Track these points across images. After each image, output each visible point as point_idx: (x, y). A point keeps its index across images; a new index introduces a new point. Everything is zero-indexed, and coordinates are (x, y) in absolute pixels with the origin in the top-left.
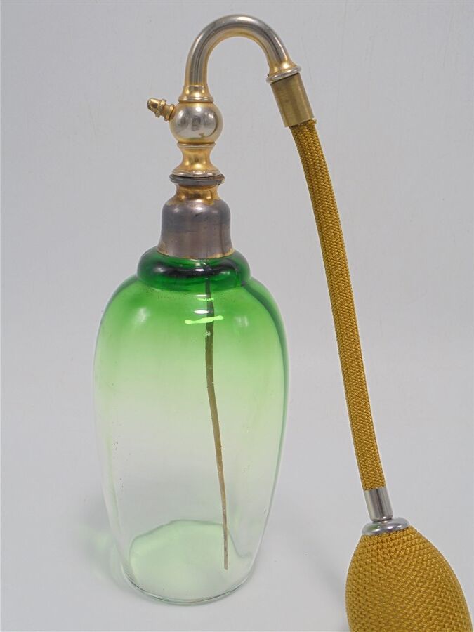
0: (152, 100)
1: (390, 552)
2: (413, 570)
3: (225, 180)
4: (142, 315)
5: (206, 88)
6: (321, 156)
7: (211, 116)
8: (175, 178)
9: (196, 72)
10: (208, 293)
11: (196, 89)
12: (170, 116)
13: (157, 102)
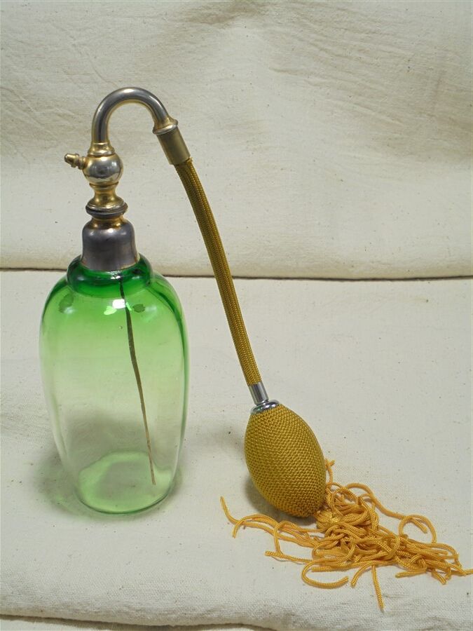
0: (68, 156)
1: (269, 421)
2: (284, 430)
3: (129, 209)
4: (69, 311)
5: (109, 145)
6: (198, 183)
7: (115, 164)
8: (89, 210)
9: (100, 131)
10: (123, 296)
11: (101, 147)
12: (82, 166)
13: (74, 157)
